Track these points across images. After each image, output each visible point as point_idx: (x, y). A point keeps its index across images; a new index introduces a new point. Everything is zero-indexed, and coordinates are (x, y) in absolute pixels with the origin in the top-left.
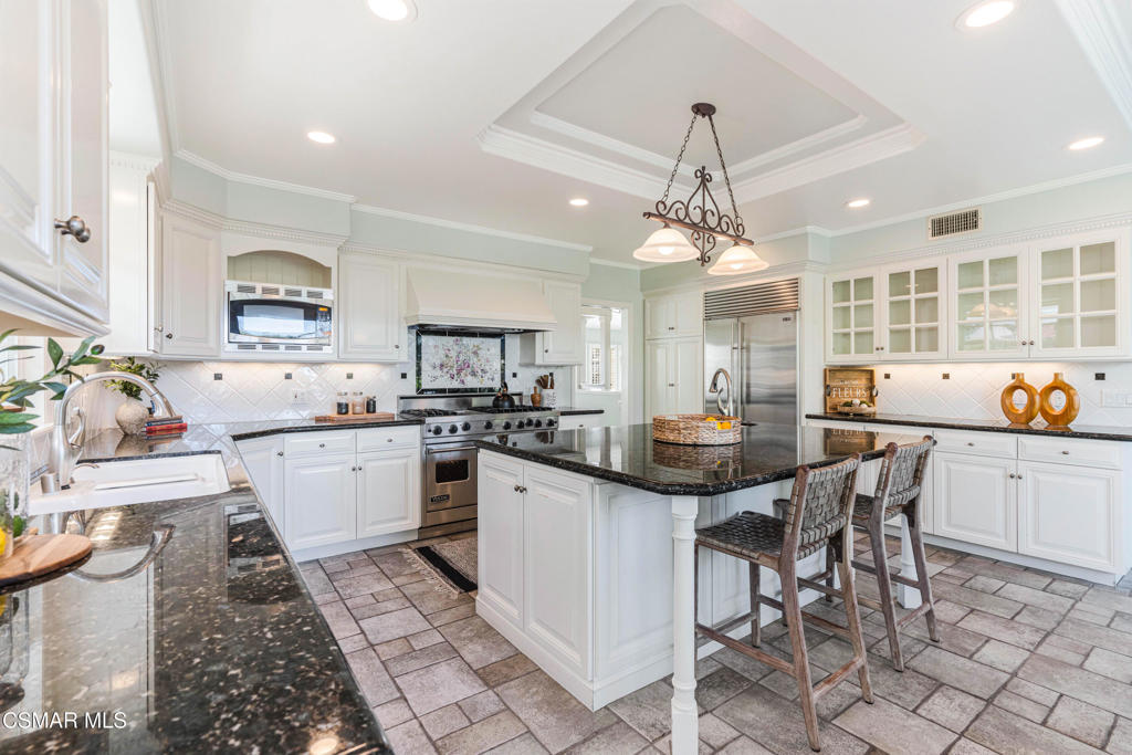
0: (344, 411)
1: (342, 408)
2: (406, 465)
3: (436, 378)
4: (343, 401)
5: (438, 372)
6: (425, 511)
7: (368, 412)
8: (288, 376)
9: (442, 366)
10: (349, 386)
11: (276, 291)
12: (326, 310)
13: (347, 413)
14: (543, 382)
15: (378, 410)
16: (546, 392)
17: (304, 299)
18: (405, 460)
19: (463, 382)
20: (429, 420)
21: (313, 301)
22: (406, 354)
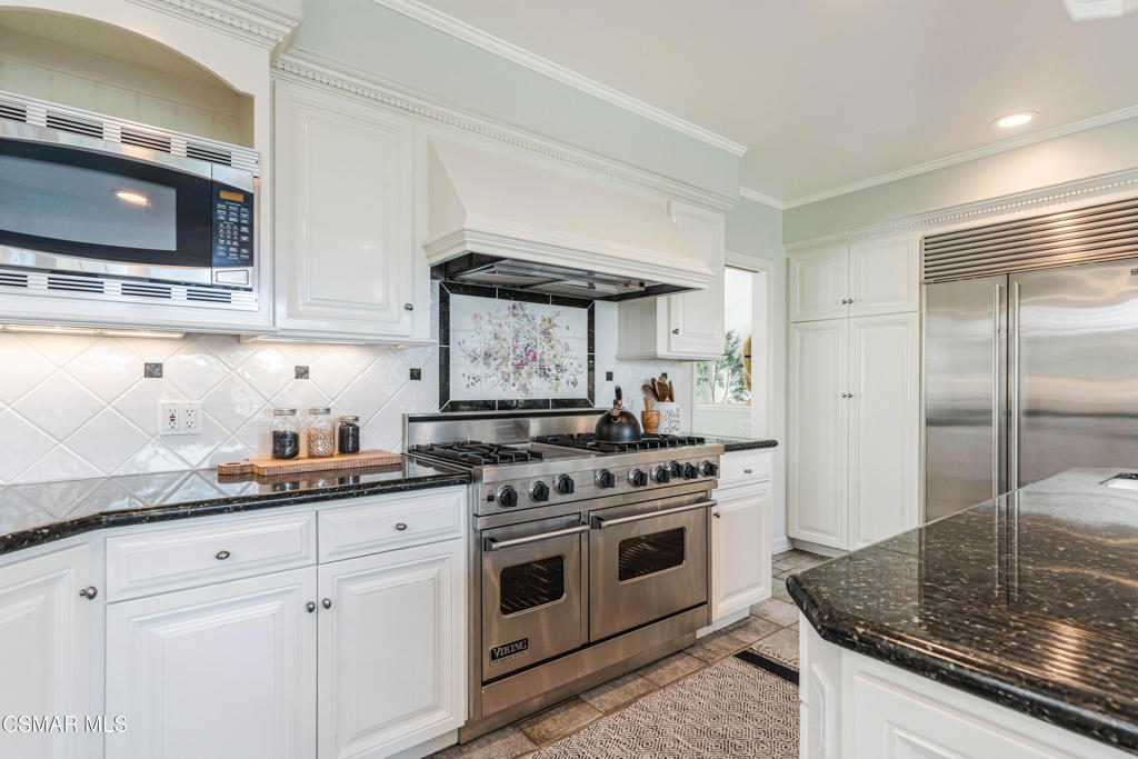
0: (288, 451)
1: (284, 444)
2: (436, 582)
3: (477, 379)
4: (287, 427)
5: (480, 369)
6: (481, 682)
7: (343, 450)
8: (153, 371)
9: (487, 355)
10: (299, 396)
11: (96, 132)
12: (240, 198)
13: (294, 454)
14: (660, 391)
15: (363, 447)
16: (664, 407)
17: (176, 160)
18: (434, 570)
19: (524, 387)
20: (488, 473)
21: (203, 169)
22: (423, 326)
